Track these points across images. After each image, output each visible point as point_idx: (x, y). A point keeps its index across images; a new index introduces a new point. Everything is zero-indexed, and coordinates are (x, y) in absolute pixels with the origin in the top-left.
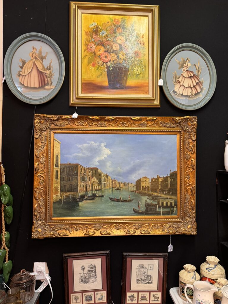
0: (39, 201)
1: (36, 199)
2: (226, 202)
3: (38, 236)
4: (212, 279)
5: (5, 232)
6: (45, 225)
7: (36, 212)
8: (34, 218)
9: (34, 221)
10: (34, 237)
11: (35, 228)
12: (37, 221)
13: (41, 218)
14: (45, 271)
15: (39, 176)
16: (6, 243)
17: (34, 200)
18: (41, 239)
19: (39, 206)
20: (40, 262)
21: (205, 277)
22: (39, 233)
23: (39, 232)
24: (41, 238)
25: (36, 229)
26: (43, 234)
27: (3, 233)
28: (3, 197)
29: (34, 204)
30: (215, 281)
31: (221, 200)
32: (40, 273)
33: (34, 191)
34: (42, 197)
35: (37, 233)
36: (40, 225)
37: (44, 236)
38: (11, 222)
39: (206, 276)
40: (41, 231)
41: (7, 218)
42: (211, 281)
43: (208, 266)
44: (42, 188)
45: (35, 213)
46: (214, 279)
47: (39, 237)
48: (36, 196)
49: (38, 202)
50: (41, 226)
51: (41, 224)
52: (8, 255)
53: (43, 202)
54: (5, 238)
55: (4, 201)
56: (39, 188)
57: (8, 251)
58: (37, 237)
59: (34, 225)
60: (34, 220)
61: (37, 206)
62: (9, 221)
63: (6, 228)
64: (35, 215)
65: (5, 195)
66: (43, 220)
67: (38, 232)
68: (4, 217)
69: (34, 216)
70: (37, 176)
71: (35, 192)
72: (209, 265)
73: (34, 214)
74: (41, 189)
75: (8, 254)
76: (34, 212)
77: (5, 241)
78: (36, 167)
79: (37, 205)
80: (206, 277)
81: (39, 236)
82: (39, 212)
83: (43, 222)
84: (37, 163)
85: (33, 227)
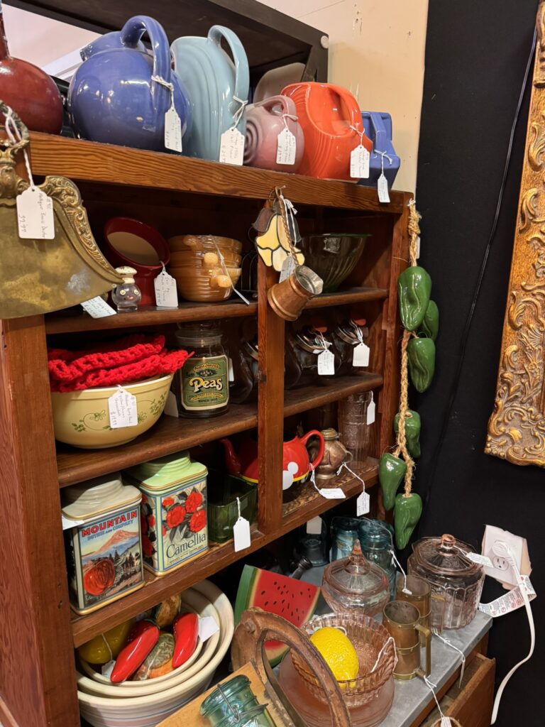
0: (525, 335)
1: (515, 328)
3: (507, 453)
5: (408, 413)
6: (535, 420)
7: (509, 370)
8: (500, 391)
9: (497, 399)
10: (494, 452)
11: (499, 423)
12: (507, 402)
13: (523, 393)
14: (519, 565)
15: (535, 242)
16: (407, 442)
17: (507, 328)
18: (515, 462)
19: (524, 351)
20: (505, 530)
22: (513, 443)
23: (512, 439)
24: (518, 461)
25: (503, 428)
26: (524, 450)
27: (402, 415)
28: (408, 307)
29: (503, 341)
32: (501, 562)
33: (509, 298)
34: (539, 322)
35: (503, 440)
36: (516, 418)
37: (529, 457)
38: (426, 386)
40: (520, 439)
41: (417, 373)
44: (539, 287)
45: (506, 375)
47: (508, 456)
48: (514, 317)
49: (522, 337)
50: (523, 422)
51: (521, 416)
52: (412, 477)
53: (537, 341)
54: (406, 427)
55: (409, 318)
56: (528, 288)
57: (413, 468)
58: (502, 452)
59: (496, 413)
60: (498, 397)
61: (516, 352)
62: (423, 384)
63: (409, 401)
64: (503, 382)
65: (412, 301)
66: (531, 404)
67: (508, 439)
68: (408, 367)
69: (499, 384)
70: (528, 242)
71: (512, 302)
73: (503, 377)
74: (535, 292)
75: (411, 474)
76: (501, 371)
77: (406, 436)
78: (524, 206)
79: (514, 347)
81: (511, 453)
82: (518, 372)
83: (531, 409)
84: (534, 191)
85: (495, 419)
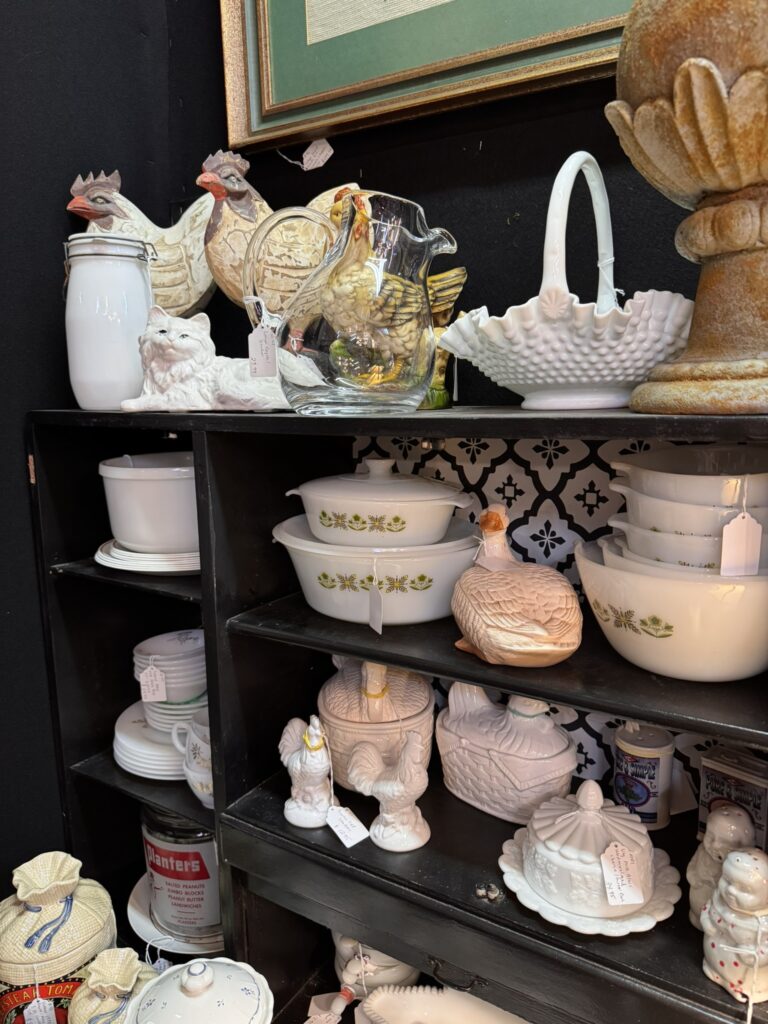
2: (89, 572)
4: (57, 981)
21: (18, 988)
30: (74, 980)
31: (60, 567)
39: (21, 983)
42: (53, 989)
43: (30, 922)
46: (65, 977)
72: (37, 915)
80: (26, 987)
